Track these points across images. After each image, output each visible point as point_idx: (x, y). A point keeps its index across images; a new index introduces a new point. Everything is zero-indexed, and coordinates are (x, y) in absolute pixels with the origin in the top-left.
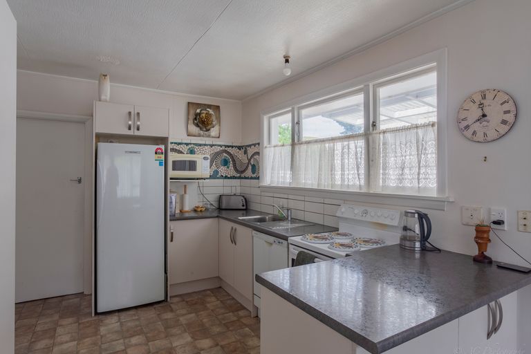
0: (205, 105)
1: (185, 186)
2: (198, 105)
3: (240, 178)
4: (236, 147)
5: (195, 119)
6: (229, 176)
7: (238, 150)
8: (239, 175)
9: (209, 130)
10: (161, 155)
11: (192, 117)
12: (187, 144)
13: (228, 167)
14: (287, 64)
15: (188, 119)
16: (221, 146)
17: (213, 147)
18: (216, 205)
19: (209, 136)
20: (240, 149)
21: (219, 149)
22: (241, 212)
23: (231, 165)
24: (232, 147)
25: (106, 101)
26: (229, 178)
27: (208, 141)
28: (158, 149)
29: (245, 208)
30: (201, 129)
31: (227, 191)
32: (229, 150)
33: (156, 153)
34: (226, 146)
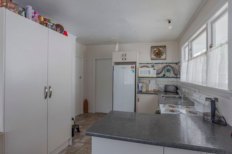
0: (159, 46)
1: (149, 81)
2: (155, 47)
3: (176, 78)
4: (174, 63)
5: (154, 53)
6: (171, 77)
7: (176, 65)
8: (176, 76)
9: (160, 57)
10: (133, 69)
11: (152, 52)
12: (151, 64)
13: (170, 73)
14: (170, 23)
15: (151, 53)
16: (167, 63)
17: (163, 64)
18: (164, 89)
19: (161, 59)
20: (177, 64)
21: (166, 65)
22: (174, 93)
23: (172, 72)
24: (172, 63)
25: (116, 51)
26: (171, 78)
27: (161, 61)
28: (132, 66)
29: (175, 91)
30: (157, 57)
31: (170, 83)
32: (171, 65)
33: (131, 68)
34: (169, 63)
